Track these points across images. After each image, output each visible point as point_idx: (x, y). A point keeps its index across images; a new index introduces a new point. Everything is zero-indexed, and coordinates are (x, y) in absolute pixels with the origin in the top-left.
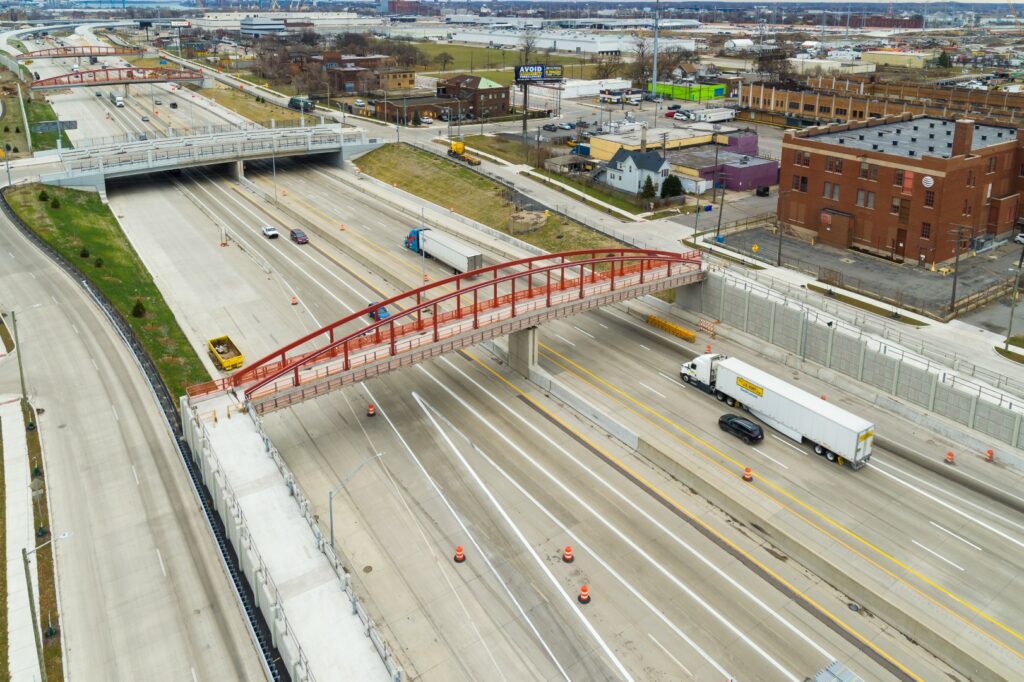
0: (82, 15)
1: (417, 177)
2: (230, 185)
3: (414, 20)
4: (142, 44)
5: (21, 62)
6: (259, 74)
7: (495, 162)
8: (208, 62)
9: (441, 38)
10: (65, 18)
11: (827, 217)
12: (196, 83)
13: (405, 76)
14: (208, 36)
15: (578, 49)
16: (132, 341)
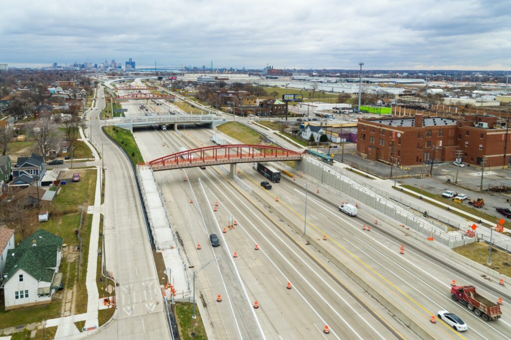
0: (138, 74)
1: (235, 132)
2: (172, 131)
3: (277, 78)
4: (158, 86)
5: (114, 91)
6: (197, 98)
7: (267, 129)
8: (180, 93)
9: (283, 86)
10: (132, 76)
11: (370, 149)
12: (172, 100)
13: (252, 100)
14: (184, 83)
15: (343, 91)
16: (130, 160)
